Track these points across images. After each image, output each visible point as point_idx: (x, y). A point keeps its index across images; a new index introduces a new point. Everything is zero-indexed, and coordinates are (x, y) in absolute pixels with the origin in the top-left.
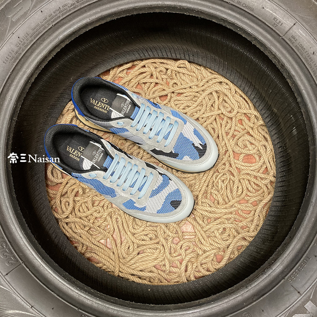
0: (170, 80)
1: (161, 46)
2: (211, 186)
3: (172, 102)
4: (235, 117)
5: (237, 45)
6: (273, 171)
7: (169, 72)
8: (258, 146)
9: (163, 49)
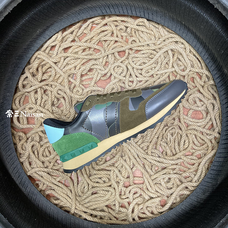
0: (129, 37)
1: (122, 4)
2: (160, 138)
3: (130, 59)
4: (188, 75)
5: (195, 5)
6: (218, 128)
7: (129, 30)
8: (207, 104)
9: (125, 6)
